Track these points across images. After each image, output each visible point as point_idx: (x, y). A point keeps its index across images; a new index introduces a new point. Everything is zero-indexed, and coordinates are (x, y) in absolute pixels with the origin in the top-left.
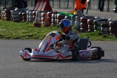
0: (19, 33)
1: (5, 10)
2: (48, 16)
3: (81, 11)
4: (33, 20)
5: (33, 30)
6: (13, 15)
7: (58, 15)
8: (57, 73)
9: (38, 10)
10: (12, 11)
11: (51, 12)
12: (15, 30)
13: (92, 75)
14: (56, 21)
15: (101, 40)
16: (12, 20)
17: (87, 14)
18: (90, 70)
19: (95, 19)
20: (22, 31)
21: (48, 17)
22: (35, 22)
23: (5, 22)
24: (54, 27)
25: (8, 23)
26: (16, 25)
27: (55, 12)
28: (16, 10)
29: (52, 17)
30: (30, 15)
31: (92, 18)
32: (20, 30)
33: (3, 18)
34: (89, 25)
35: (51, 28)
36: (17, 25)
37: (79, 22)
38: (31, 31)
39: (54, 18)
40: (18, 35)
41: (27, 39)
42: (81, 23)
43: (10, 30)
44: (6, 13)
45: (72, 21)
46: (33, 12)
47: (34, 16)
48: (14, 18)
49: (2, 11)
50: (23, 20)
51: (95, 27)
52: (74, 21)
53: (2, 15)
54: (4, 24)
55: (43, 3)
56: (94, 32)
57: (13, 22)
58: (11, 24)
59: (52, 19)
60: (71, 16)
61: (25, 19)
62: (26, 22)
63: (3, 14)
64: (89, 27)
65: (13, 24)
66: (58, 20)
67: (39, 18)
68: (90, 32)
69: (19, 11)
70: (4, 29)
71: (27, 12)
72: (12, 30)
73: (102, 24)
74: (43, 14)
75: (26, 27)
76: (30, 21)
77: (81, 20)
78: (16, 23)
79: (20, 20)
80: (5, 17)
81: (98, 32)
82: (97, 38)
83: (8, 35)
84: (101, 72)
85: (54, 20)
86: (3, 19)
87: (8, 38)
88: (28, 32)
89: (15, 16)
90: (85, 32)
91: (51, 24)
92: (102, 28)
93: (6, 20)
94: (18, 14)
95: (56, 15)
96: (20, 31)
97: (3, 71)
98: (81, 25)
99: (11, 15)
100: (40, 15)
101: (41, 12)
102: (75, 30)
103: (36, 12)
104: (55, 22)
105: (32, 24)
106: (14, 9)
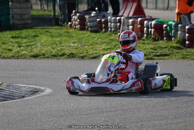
0: (97, 50)
1: (78, 14)
2: (139, 24)
4: (117, 29)
6: (89, 22)
7: (153, 22)
9: (124, 16)
10: (87, 17)
11: (143, 18)
12: (91, 45)
14: (151, 31)
20: (102, 46)
21: (139, 26)
22: (120, 33)
23: (78, 32)
24: (147, 40)
25: (82, 34)
26: (93, 38)
27: (149, 18)
28: (92, 15)
29: (145, 25)
30: (113, 23)
32: (99, 44)
33: (74, 26)
35: (143, 42)
36: (95, 38)
37: (183, 33)
38: (115, 46)
39: (148, 28)
40: (96, 53)
42: (187, 35)
43: (85, 45)
44: (78, 19)
45: (174, 32)
46: (118, 18)
47: (118, 24)
48: (91, 27)
49: (73, 17)
52: (177, 31)
53: (74, 22)
54: (76, 35)
55: (132, 4)
57: (89, 33)
58: (87, 36)
59: (145, 29)
60: (172, 24)
61: (107, 28)
62: (108, 33)
63: (75, 21)
65: (89, 36)
66: (153, 30)
67: (126, 27)
69: (97, 16)
70: (76, 45)
71: (109, 18)
72: (87, 45)
74: (132, 22)
75: (107, 41)
76: (114, 31)
77: (186, 31)
78: (93, 35)
79: (99, 30)
80: (78, 25)
83: (82, 54)
85: (148, 30)
86: (75, 28)
87: (83, 58)
88: (111, 48)
89: (92, 23)
90: (192, 48)
91: (144, 36)
93: (79, 29)
94: (96, 21)
95: (150, 23)
96: (99, 47)
97: (76, 112)
98: (186, 38)
99: (86, 23)
100: (128, 22)
101: (129, 18)
102: (178, 45)
103: (122, 18)
104: (149, 33)
105: (116, 35)
106: (91, 14)
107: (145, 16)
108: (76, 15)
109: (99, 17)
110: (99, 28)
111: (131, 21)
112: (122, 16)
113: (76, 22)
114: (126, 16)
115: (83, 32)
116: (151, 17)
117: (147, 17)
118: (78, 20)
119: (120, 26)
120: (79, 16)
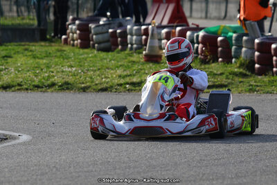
0: (109, 78)
1: (77, 22)
4: (142, 46)
5: (143, 71)
6: (96, 34)
7: (201, 34)
8: (196, 172)
9: (154, 24)
10: (92, 26)
11: (184, 28)
12: (99, 69)
14: (198, 47)
17: (270, 31)
20: (116, 72)
22: (147, 51)
23: (77, 50)
25: (84, 54)
26: (102, 59)
27: (194, 26)
28: (101, 23)
29: (187, 38)
30: (136, 35)
32: (112, 69)
33: (72, 42)
34: (275, 58)
36: (105, 59)
37: (250, 51)
38: (138, 72)
39: (192, 42)
40: (107, 83)
41: (128, 90)
42: (257, 53)
43: (88, 70)
44: (78, 29)
45: (236, 49)
47: (144, 37)
48: (99, 43)
49: (70, 26)
52: (240, 47)
53: (71, 34)
54: (74, 55)
55: (166, 5)
57: (96, 52)
58: (92, 57)
60: (232, 37)
61: (124, 44)
62: (126, 52)
63: (73, 33)
64: (274, 62)
65: (95, 56)
66: (200, 46)
67: (156, 41)
69: (109, 24)
70: (74, 69)
71: (129, 27)
72: (92, 70)
74: (166, 33)
75: (125, 64)
76: (136, 49)
77: (256, 47)
78: (103, 54)
79: (113, 47)
80: (77, 40)
83: (83, 83)
86: (73, 45)
87: (84, 90)
88: (131, 75)
89: (100, 36)
90: (265, 75)
93: (79, 46)
94: (108, 32)
95: (196, 34)
96: (111, 74)
98: (256, 59)
99: (91, 35)
100: (160, 33)
101: (161, 27)
102: (242, 70)
103: (150, 27)
104: (195, 51)
105: (141, 56)
106: (99, 21)
107: (188, 25)
108: (74, 23)
109: (112, 26)
110: (113, 44)
111: (164, 31)
112: (149, 24)
113: (75, 35)
114: (157, 24)
115: (86, 50)
116: (198, 26)
117: (191, 26)
118: (78, 32)
119: (146, 40)
120: (79, 25)
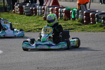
0: (31, 27)
1: (18, 5)
2: (56, 11)
3: (84, 6)
4: (42, 14)
5: (43, 24)
6: (25, 10)
7: (64, 9)
9: (47, 6)
11: (58, 7)
12: (27, 23)
13: (93, 66)
14: (63, 14)
15: (102, 32)
16: (25, 14)
17: (89, 8)
18: (92, 62)
19: (96, 13)
20: (33, 24)
21: (56, 12)
22: (44, 16)
23: (18, 16)
24: (61, 20)
25: (21, 17)
26: (28, 19)
27: (62, 7)
28: (27, 5)
29: (59, 11)
30: (40, 10)
31: (94, 12)
33: (16, 12)
34: (91, 18)
36: (29, 19)
37: (82, 16)
38: (41, 24)
39: (61, 13)
40: (30, 29)
41: (38, 31)
42: (85, 17)
44: (19, 8)
45: (77, 15)
46: (43, 7)
47: (43, 11)
48: (26, 13)
49: (16, 7)
50: (34, 14)
51: (97, 20)
52: (78, 14)
53: (16, 9)
54: (18, 18)
56: (96, 24)
57: (25, 16)
58: (24, 18)
59: (59, 13)
60: (75, 10)
61: (36, 13)
62: (37, 16)
63: (17, 9)
64: (91, 20)
65: (25, 18)
66: (64, 14)
67: (48, 12)
68: (92, 24)
69: (30, 6)
70: (18, 23)
71: (37, 7)
72: (24, 24)
73: (102, 17)
75: (37, 21)
76: (40, 15)
77: (84, 14)
78: (28, 17)
79: (32, 14)
81: (100, 24)
82: (99, 29)
84: (101, 63)
86: (17, 13)
88: (38, 25)
89: (27, 10)
90: (88, 25)
91: (58, 18)
92: (103, 20)
93: (19, 14)
94: (30, 9)
95: (62, 10)
96: (31, 25)
97: (18, 64)
98: (84, 19)
99: (23, 10)
100: (49, 9)
101: (49, 7)
102: (79, 23)
103: (45, 7)
104: (62, 16)
105: (42, 17)
106: (26, 4)
107: (59, 6)
108: (17, 5)
110: (32, 13)
111: (50, 8)
112: (45, 6)
113: (18, 10)
114: (48, 6)
115: (22, 16)
116: (63, 6)
117: (61, 7)
118: (19, 9)
119: (44, 12)
120: (19, 6)
